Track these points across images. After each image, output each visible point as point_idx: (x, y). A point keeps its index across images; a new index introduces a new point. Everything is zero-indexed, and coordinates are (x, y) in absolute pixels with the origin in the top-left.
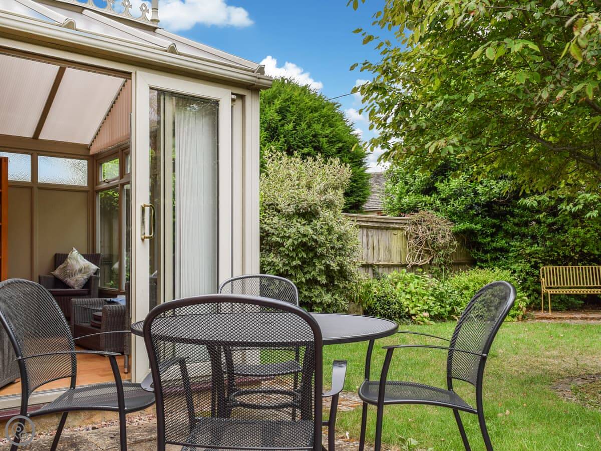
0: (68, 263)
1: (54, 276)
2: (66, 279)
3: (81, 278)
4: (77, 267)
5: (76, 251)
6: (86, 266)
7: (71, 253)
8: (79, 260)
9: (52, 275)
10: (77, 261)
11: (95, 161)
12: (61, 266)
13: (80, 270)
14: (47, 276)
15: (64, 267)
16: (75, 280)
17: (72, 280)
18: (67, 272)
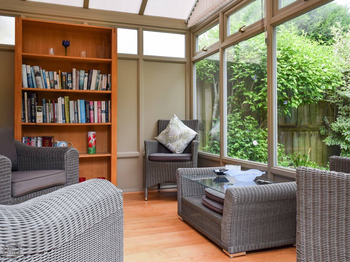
0: (170, 129)
1: (158, 141)
2: (168, 144)
3: (182, 144)
4: (178, 133)
5: (177, 118)
6: (186, 132)
7: (172, 119)
8: (180, 126)
9: (156, 140)
10: (178, 127)
11: (192, 34)
12: (164, 132)
13: (181, 136)
14: (151, 141)
15: (167, 133)
16: (176, 145)
17: (173, 145)
18: (169, 137)
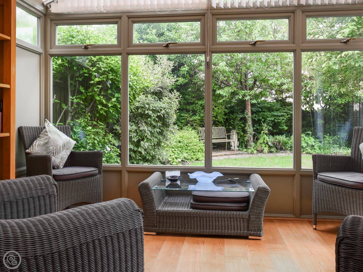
11: (49, 20)
16: (60, 157)
17: (57, 158)
18: (51, 149)
